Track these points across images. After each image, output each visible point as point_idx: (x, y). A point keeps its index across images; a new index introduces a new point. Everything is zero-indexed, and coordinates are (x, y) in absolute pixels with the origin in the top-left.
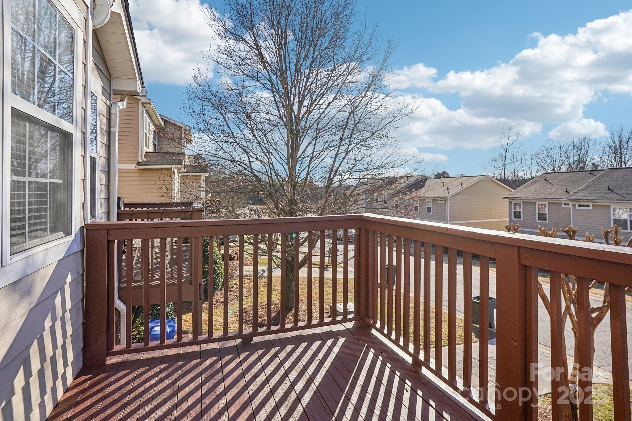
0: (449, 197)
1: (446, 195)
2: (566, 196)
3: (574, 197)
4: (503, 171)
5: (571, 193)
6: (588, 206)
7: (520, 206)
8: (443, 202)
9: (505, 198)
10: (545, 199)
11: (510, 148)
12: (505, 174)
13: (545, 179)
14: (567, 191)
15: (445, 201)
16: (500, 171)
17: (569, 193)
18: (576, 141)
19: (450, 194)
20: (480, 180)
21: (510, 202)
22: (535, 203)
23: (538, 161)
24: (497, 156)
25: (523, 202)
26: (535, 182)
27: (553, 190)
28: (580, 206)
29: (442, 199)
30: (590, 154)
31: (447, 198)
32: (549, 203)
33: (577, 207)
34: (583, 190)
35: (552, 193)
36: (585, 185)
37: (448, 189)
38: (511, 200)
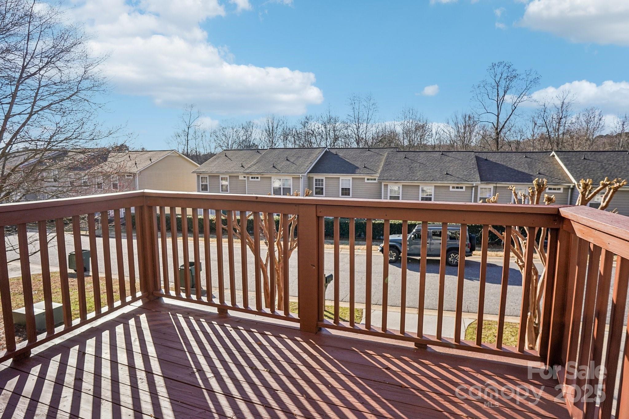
0: (138, 172)
1: (134, 170)
2: (242, 170)
3: (248, 171)
4: (186, 147)
5: (246, 168)
6: (257, 178)
7: (207, 179)
8: (132, 178)
9: (193, 172)
10: (226, 173)
11: (192, 125)
12: (187, 150)
13: (226, 156)
14: (242, 166)
15: (134, 176)
16: (183, 147)
17: (244, 167)
18: (245, 124)
19: (139, 169)
20: (169, 154)
21: (198, 176)
22: (219, 176)
23: (216, 139)
24: (180, 131)
25: (209, 176)
26: (218, 158)
27: (232, 165)
28: (252, 178)
29: (130, 175)
30: (253, 135)
31: (136, 174)
32: (230, 176)
33: (250, 179)
34: (254, 165)
35: (232, 167)
36: (255, 161)
37: (136, 164)
38: (199, 174)
